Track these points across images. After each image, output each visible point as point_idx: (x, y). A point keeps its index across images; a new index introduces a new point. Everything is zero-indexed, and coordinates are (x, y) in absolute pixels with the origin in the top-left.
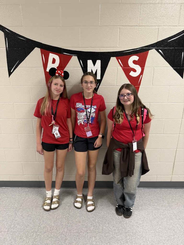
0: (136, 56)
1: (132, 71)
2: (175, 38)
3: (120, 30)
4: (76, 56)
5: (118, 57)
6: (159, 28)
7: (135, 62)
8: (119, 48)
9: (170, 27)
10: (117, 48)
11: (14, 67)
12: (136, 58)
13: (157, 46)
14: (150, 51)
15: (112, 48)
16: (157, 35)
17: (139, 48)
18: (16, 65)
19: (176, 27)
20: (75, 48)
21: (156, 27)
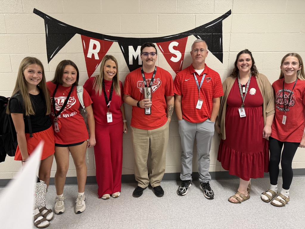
0: (176, 42)
1: (172, 57)
2: (212, 25)
3: (159, 17)
4: (117, 42)
5: (158, 43)
6: (196, 15)
7: (175, 48)
8: (159, 34)
9: (206, 14)
10: (157, 34)
11: (54, 53)
12: (175, 44)
13: (195, 32)
14: (189, 37)
15: (152, 34)
16: (195, 22)
17: (178, 34)
18: (55, 51)
19: (211, 14)
20: (116, 34)
21: (194, 14)
